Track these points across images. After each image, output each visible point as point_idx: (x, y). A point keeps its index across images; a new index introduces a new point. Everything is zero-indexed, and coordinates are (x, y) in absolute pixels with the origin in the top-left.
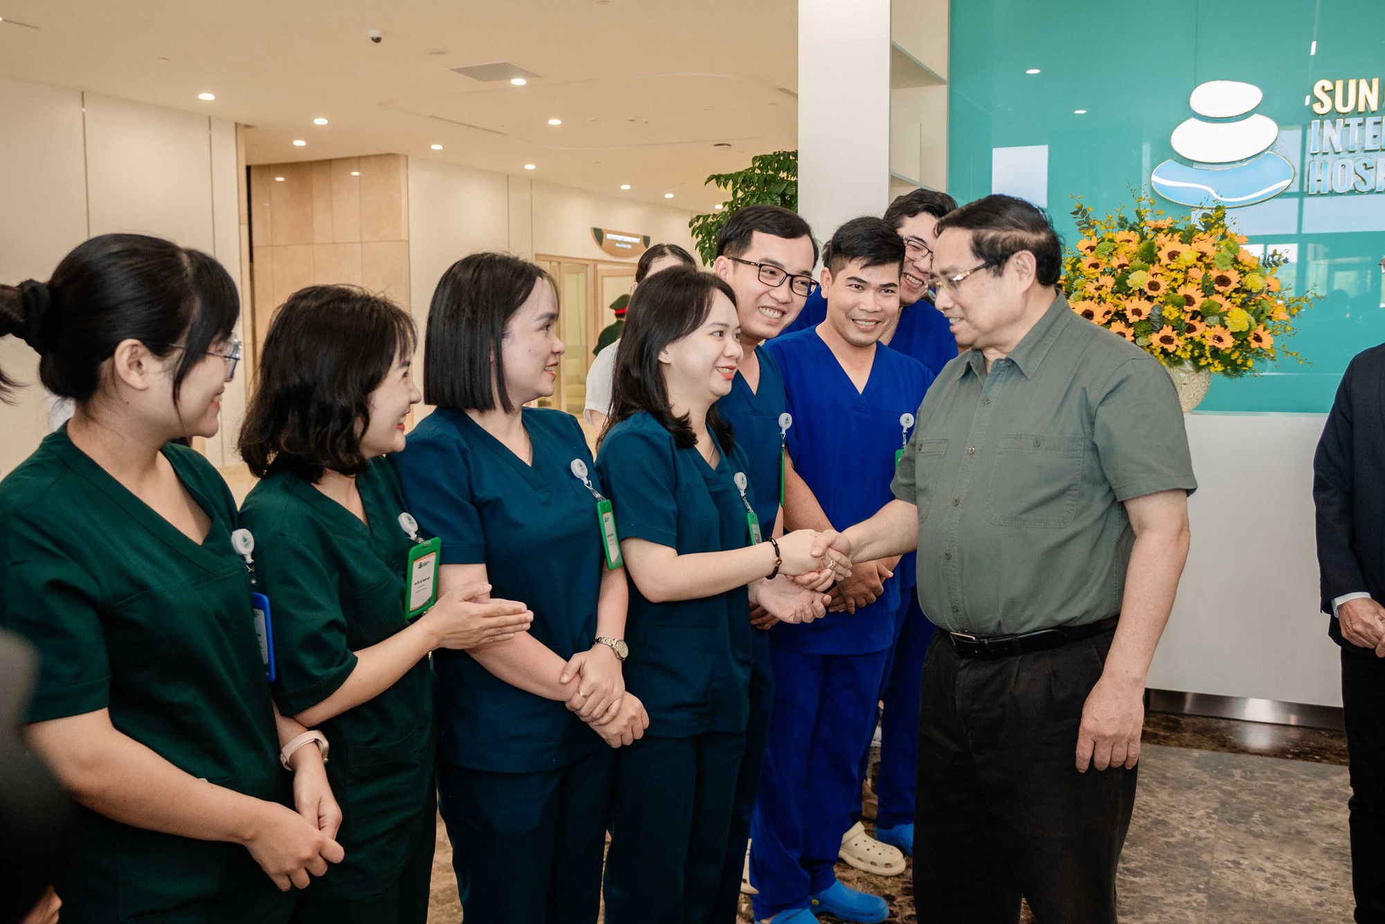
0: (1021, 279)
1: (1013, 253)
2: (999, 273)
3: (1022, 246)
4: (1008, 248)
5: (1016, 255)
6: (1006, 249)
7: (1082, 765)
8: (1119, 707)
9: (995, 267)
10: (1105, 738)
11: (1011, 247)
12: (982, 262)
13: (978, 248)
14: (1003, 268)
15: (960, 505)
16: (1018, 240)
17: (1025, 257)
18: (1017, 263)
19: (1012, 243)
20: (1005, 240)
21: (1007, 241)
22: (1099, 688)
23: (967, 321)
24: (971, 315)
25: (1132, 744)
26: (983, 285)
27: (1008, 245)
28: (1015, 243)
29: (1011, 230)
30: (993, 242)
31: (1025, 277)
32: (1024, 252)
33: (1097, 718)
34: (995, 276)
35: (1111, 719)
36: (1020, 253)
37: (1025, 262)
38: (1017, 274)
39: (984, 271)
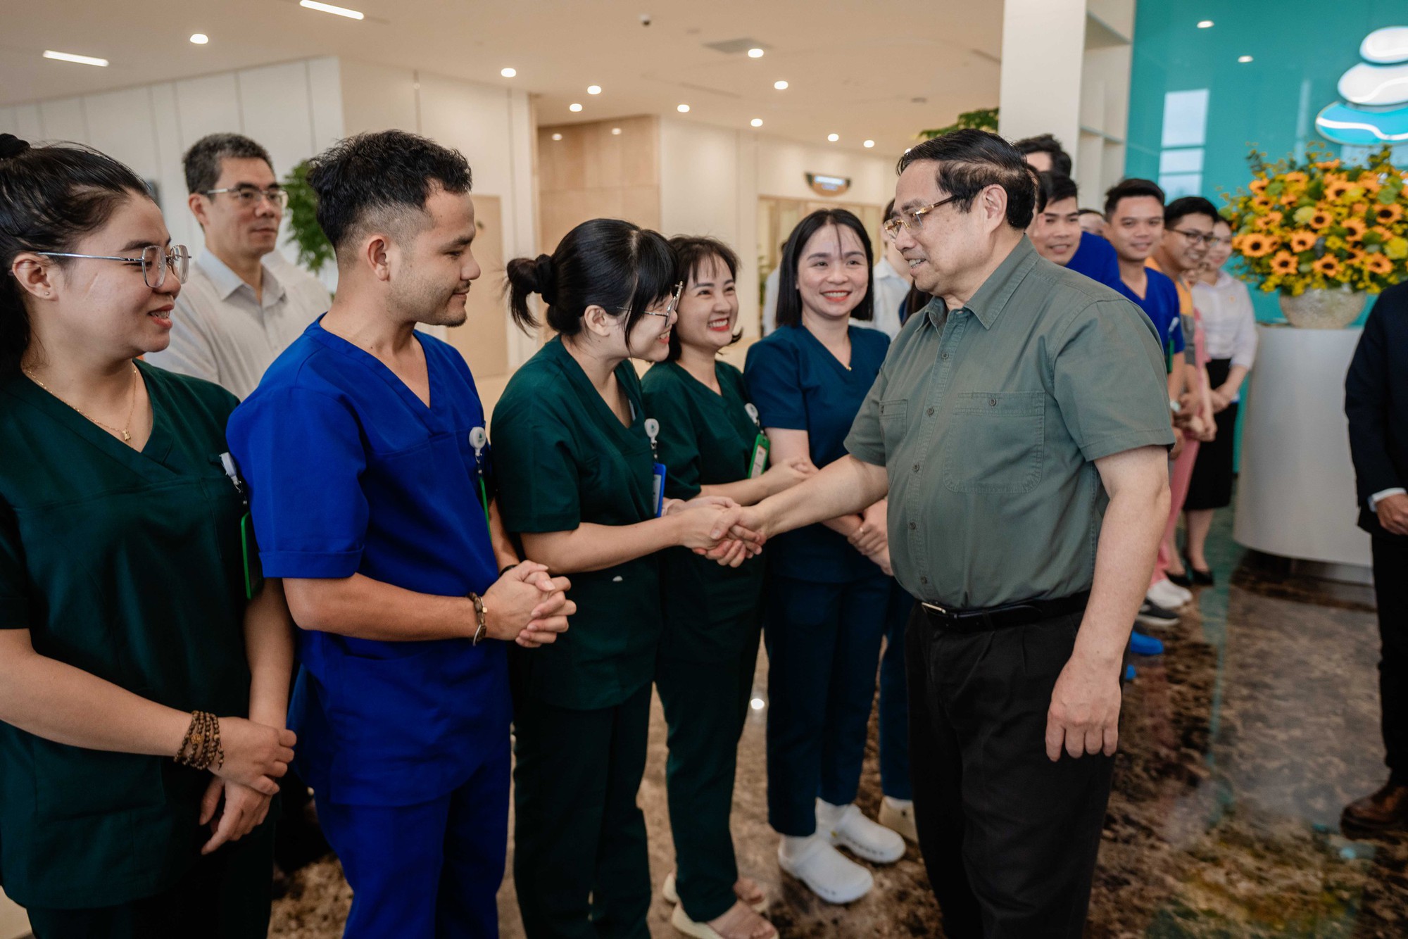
0: (989, 217)
1: (982, 188)
2: (967, 209)
3: (994, 179)
4: (978, 181)
5: (986, 189)
6: (976, 181)
7: (1053, 753)
8: (1090, 692)
9: (963, 201)
10: (1075, 725)
11: (980, 180)
12: (948, 195)
13: (945, 180)
14: (971, 204)
15: (919, 471)
16: (989, 172)
17: (994, 192)
18: (987, 199)
19: (983, 175)
20: (975, 171)
21: (977, 173)
22: (1068, 669)
23: (929, 262)
24: (934, 255)
25: (1107, 732)
26: (948, 221)
27: (978, 178)
28: (986, 177)
29: (982, 162)
30: (962, 173)
31: (994, 215)
32: (994, 186)
33: (1066, 702)
34: (961, 211)
35: (1081, 705)
36: (991, 187)
37: (996, 197)
38: (986, 212)
39: (949, 205)
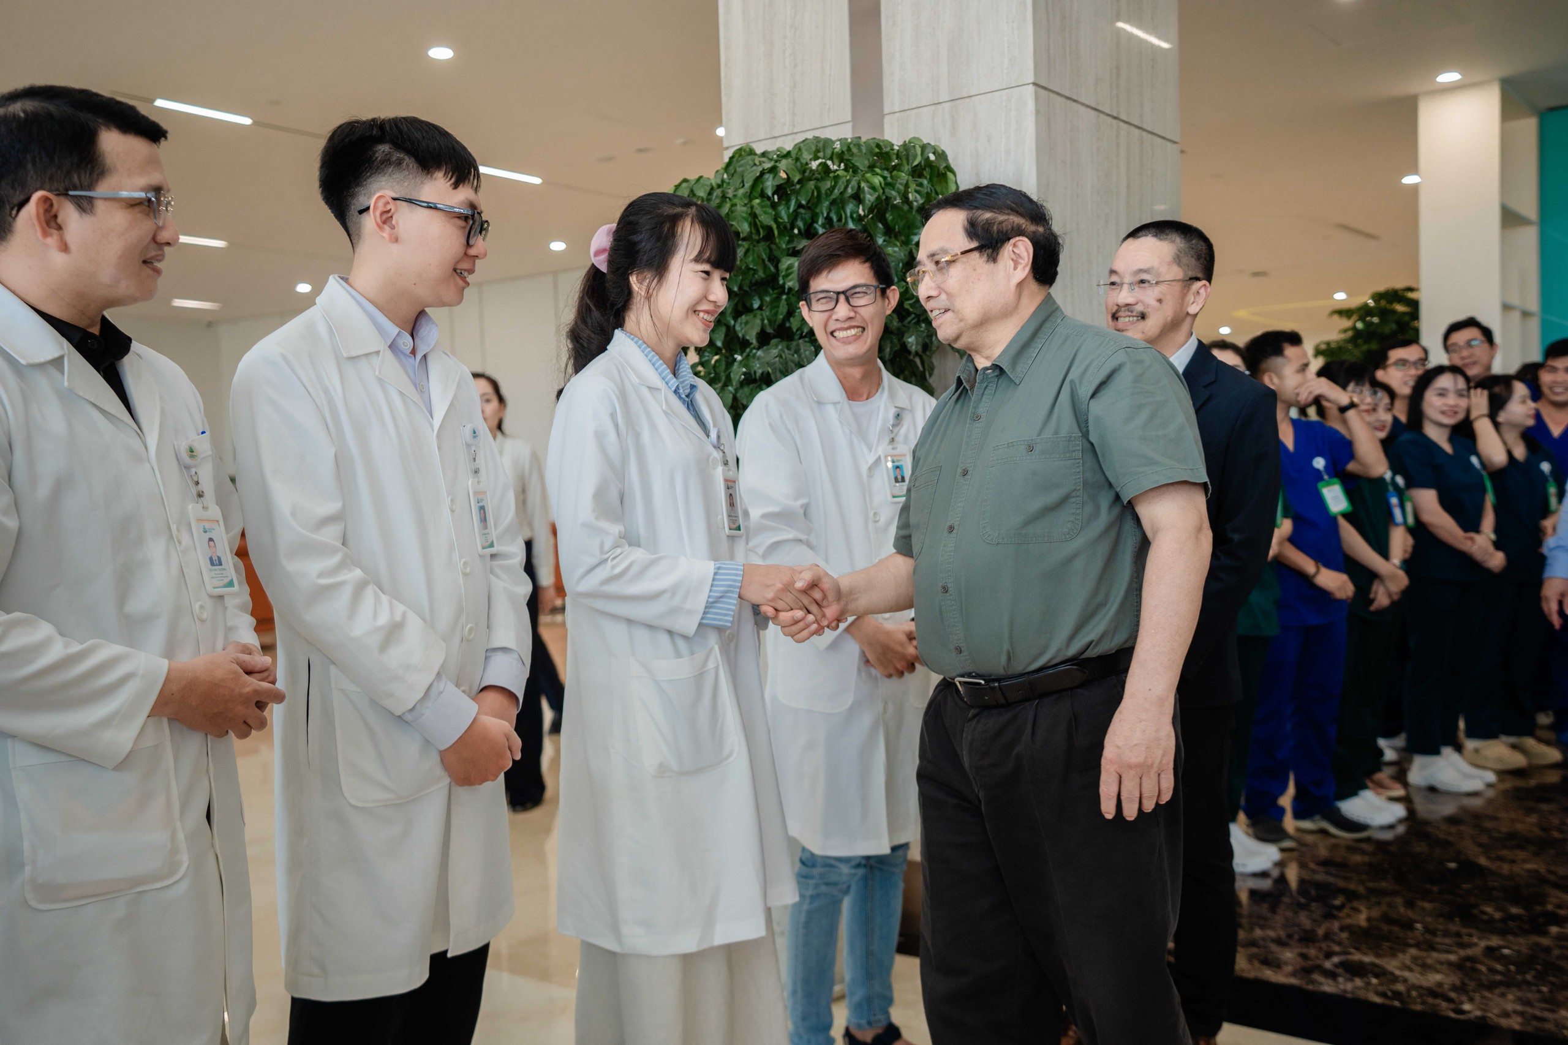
0: (1015, 268)
1: (1009, 239)
2: (993, 259)
3: (1020, 232)
5: (1012, 241)
6: (1002, 232)
7: (1108, 805)
8: (1144, 731)
9: (990, 251)
10: (1130, 767)
11: (1007, 232)
12: (974, 244)
13: (972, 229)
14: (997, 254)
16: (1015, 224)
17: (1020, 244)
18: (1013, 251)
19: (1010, 227)
20: (1001, 223)
21: (1004, 224)
22: (1120, 712)
23: (953, 311)
24: (958, 304)
25: (1162, 776)
26: (975, 270)
27: (1005, 229)
28: (1013, 228)
29: (1008, 214)
30: (989, 223)
31: (1020, 267)
32: (1021, 238)
33: (1120, 745)
34: (988, 261)
35: (1136, 745)
36: (1017, 238)
37: (1021, 250)
38: (1012, 264)
39: (976, 255)
